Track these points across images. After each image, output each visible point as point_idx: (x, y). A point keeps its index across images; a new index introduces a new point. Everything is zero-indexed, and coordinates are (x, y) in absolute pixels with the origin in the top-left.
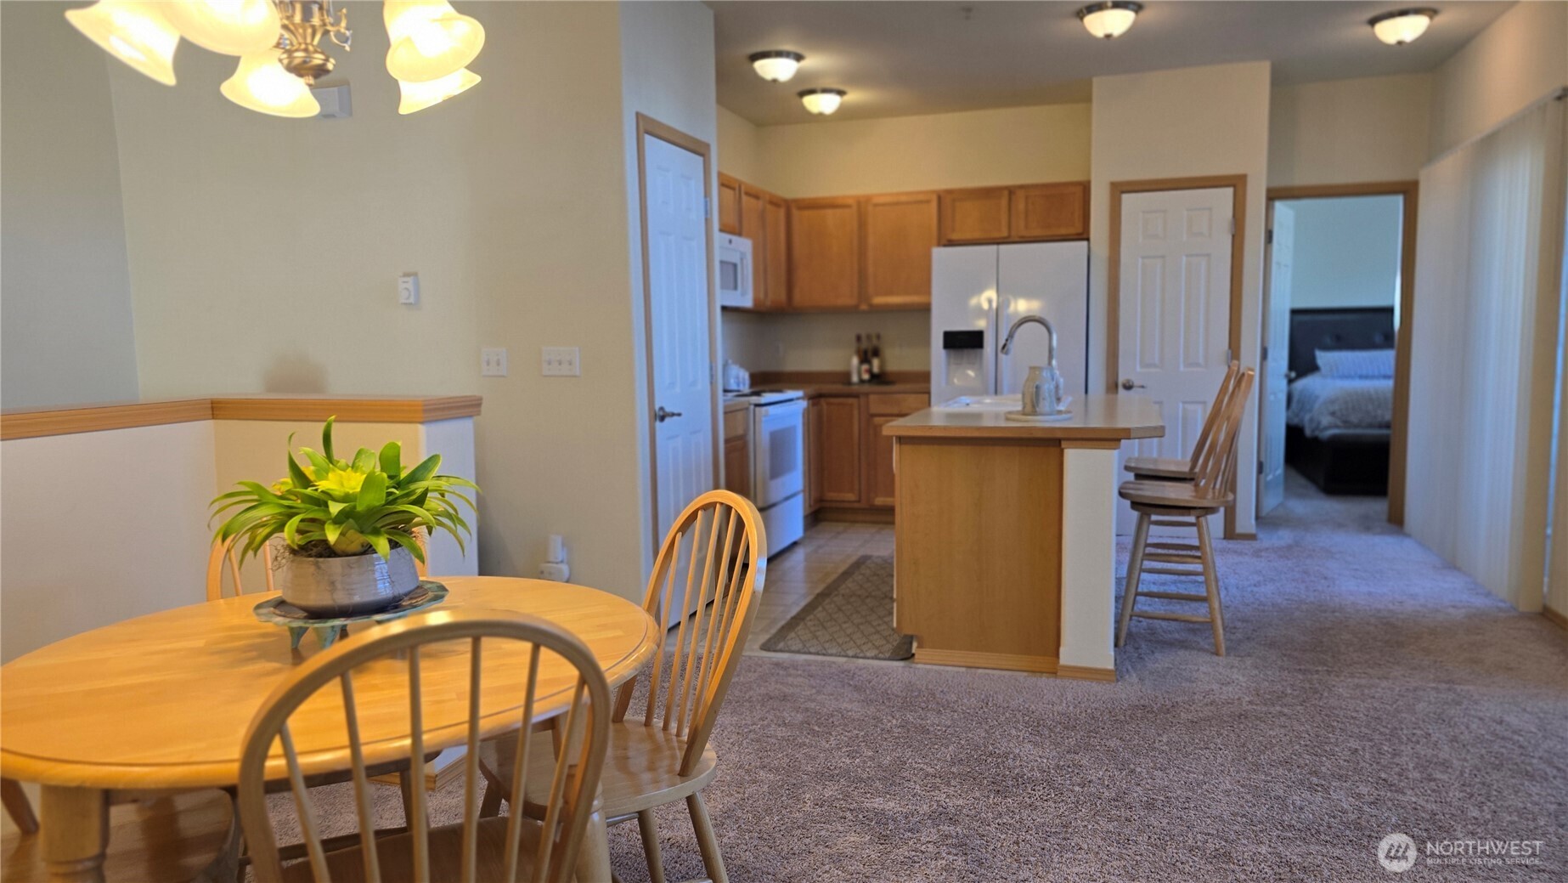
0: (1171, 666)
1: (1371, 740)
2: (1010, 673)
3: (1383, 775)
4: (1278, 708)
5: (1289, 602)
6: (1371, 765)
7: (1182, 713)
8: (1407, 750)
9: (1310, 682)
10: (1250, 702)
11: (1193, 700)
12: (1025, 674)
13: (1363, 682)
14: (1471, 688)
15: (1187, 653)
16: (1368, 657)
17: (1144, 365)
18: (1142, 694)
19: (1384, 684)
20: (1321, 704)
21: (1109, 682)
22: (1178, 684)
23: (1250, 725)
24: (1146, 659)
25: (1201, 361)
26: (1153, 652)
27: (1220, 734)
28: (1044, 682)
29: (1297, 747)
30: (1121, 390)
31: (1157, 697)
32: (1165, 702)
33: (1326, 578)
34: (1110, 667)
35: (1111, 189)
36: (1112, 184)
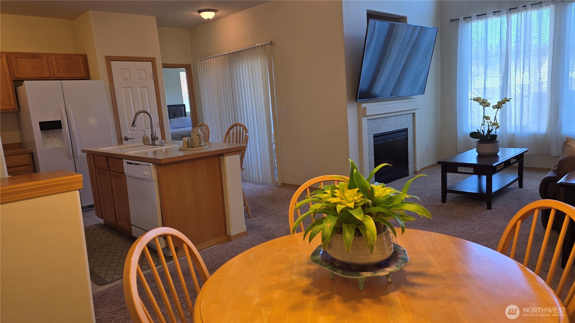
2: (213, 247)
12: (218, 245)
21: (247, 235)
28: (231, 244)
34: (246, 230)
35: (106, 59)
36: (106, 56)
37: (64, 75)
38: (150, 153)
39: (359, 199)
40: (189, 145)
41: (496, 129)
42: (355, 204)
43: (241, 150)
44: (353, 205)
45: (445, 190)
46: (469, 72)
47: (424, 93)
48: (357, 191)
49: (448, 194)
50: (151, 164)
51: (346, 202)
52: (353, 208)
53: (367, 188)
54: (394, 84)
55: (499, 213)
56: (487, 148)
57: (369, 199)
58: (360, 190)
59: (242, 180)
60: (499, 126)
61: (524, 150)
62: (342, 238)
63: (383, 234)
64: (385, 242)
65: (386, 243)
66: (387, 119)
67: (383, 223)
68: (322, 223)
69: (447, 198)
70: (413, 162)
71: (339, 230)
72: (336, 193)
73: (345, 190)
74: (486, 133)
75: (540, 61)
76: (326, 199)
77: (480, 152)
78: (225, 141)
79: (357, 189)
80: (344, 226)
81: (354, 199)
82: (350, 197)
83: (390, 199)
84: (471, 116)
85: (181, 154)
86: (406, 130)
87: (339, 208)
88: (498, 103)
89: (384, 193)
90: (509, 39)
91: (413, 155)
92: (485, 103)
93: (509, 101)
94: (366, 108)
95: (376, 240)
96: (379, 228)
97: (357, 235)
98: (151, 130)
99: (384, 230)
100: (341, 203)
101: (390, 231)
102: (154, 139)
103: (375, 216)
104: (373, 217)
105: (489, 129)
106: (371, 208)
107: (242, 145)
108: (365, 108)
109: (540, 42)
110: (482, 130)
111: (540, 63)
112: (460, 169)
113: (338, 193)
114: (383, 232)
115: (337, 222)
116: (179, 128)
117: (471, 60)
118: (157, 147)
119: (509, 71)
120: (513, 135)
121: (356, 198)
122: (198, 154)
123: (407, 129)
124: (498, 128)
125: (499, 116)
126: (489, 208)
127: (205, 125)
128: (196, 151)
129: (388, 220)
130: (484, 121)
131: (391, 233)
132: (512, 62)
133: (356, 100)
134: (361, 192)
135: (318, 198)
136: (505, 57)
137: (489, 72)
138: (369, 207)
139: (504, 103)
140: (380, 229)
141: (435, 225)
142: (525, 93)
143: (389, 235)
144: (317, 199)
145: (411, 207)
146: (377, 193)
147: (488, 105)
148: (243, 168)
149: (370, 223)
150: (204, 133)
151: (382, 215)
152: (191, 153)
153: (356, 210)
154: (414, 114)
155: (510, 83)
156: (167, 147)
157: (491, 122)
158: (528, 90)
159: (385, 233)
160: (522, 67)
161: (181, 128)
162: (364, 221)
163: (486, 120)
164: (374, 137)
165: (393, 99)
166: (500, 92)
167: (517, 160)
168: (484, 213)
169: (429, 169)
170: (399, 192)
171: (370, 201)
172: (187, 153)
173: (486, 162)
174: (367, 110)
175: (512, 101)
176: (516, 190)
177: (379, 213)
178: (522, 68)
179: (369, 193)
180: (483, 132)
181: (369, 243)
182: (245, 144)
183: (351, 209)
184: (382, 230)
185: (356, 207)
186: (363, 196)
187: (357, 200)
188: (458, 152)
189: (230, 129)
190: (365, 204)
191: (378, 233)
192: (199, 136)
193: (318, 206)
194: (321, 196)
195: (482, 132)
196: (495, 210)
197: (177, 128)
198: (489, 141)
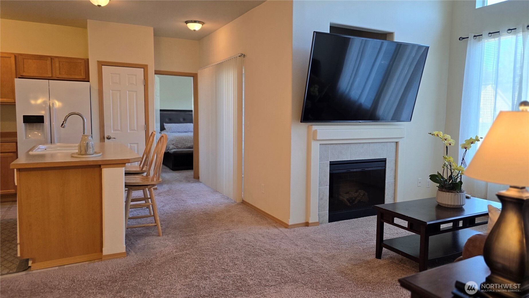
0: (145, 244)
1: (216, 256)
2: (80, 264)
3: (223, 267)
4: (185, 252)
5: (175, 211)
6: (219, 264)
7: (155, 263)
8: (226, 256)
9: (191, 239)
10: (176, 252)
11: (157, 256)
12: (87, 262)
13: (206, 235)
14: (234, 230)
15: (149, 238)
16: (204, 226)
17: (114, 130)
18: (138, 259)
19: (212, 234)
20: (197, 247)
21: (124, 257)
22: (149, 251)
23: (179, 261)
24: (135, 244)
25: (136, 129)
26: (136, 240)
27: (170, 267)
28: (97, 264)
29: (196, 265)
30: (106, 140)
31: (144, 259)
32: (147, 260)
33: (183, 201)
35: (98, 63)
36: (98, 61)
37: (65, 76)
45: (380, 244)
47: (411, 120)
66: (352, 145)
69: (383, 254)
77: (440, 202)
86: (384, 161)
88: (466, 141)
90: (525, 63)
92: (447, 141)
93: (479, 140)
94: (324, 131)
108: (315, 131)
123: (386, 159)
133: (301, 122)
136: (518, 85)
147: (452, 143)
154: (397, 143)
164: (330, 165)
174: (318, 133)
198: (450, 189)
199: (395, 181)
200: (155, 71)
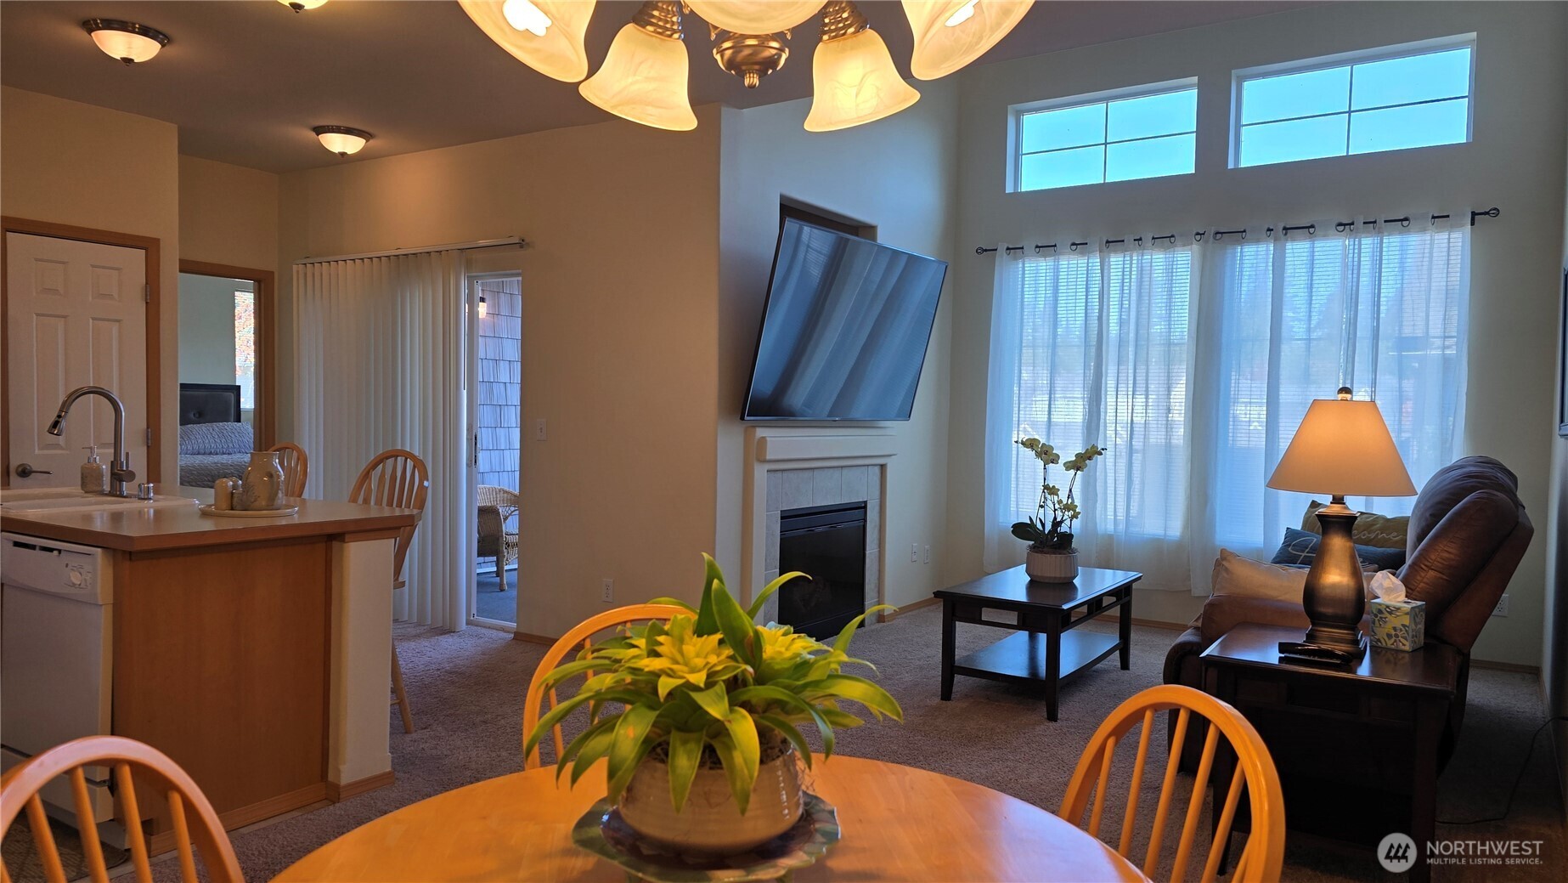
2: (278, 819)
12: (296, 813)
21: (391, 784)
30: (13, 476)
34: (389, 769)
38: (102, 517)
39: (720, 663)
40: (235, 503)
41: (1072, 518)
42: (709, 676)
43: (399, 528)
44: (704, 677)
45: (950, 667)
46: (1016, 381)
47: (910, 416)
48: (717, 641)
49: (958, 678)
50: (99, 550)
51: (685, 669)
52: (702, 685)
53: (745, 634)
54: (841, 384)
55: (1073, 730)
56: (1051, 565)
57: (747, 662)
58: (725, 639)
59: (396, 621)
60: (1079, 513)
61: (1133, 575)
62: (667, 772)
63: (778, 762)
64: (782, 785)
65: (783, 788)
66: (816, 472)
67: (780, 733)
68: (612, 729)
69: (954, 689)
70: (876, 590)
71: (659, 750)
72: (661, 644)
73: (687, 638)
74: (1048, 527)
75: (1169, 369)
76: (633, 661)
77: (1035, 574)
78: (354, 500)
79: (719, 636)
80: (675, 738)
81: (707, 663)
82: (698, 656)
83: (802, 667)
84: (1017, 485)
85: (208, 526)
86: (863, 507)
87: (665, 686)
88: (1077, 455)
89: (787, 649)
90: (1105, 311)
91: (877, 573)
92: (1047, 455)
93: (1101, 454)
94: (766, 441)
95: (756, 774)
96: (769, 745)
97: (708, 765)
98: (113, 451)
99: (780, 750)
100: (671, 674)
101: (798, 754)
102: (120, 475)
103: (760, 710)
104: (756, 715)
105: (1055, 518)
106: (752, 687)
107: (407, 512)
109: (1169, 325)
110: (1040, 520)
111: (1169, 372)
112: (987, 614)
113: (665, 644)
114: (778, 757)
115: (654, 725)
116: (211, 453)
117: (1021, 350)
118: (127, 502)
119: (1103, 385)
120: (1111, 537)
121: (713, 659)
122: (263, 529)
123: (865, 502)
124: (1077, 518)
125: (1078, 490)
126: (1052, 716)
127: (294, 448)
128: (257, 521)
129: (796, 722)
130: (1045, 498)
131: (799, 759)
132: (1109, 367)
133: (742, 418)
134: (728, 645)
135: (609, 658)
136: (1094, 350)
137: (1059, 383)
138: (745, 684)
139: (1090, 458)
140: (772, 748)
141: (922, 758)
142: (1137, 444)
143: (795, 765)
144: (607, 662)
145: (854, 690)
146: (771, 647)
147: (1055, 460)
148: (401, 579)
149: (745, 730)
150: (289, 472)
151: (778, 710)
152: (238, 524)
153: (711, 691)
154: (883, 467)
155: (1106, 413)
156: (160, 504)
157: (1060, 502)
158: (1143, 433)
159: (784, 761)
160: (1132, 378)
161: (217, 454)
162: (729, 721)
163: (1048, 496)
164: (782, 518)
165: (834, 424)
166: (1083, 433)
167: (1118, 600)
168: (1039, 729)
169: (914, 613)
170: (825, 647)
171: (750, 669)
172: (226, 525)
173: (1047, 600)
174: (769, 445)
175: (1109, 454)
176: (1114, 676)
177: (773, 704)
178: (1131, 382)
179: (749, 648)
180: (1043, 525)
181: (739, 784)
182: (415, 512)
183: (697, 689)
184: (777, 750)
185: (710, 684)
186: (734, 655)
187: (715, 665)
188: (983, 572)
189: (374, 466)
190: (735, 677)
191: (764, 759)
192: (271, 476)
193: (607, 680)
194: (619, 654)
195: (1039, 526)
196: (1065, 723)
197: (204, 454)
198: (1056, 548)
199: (880, 551)
200: (181, 261)
